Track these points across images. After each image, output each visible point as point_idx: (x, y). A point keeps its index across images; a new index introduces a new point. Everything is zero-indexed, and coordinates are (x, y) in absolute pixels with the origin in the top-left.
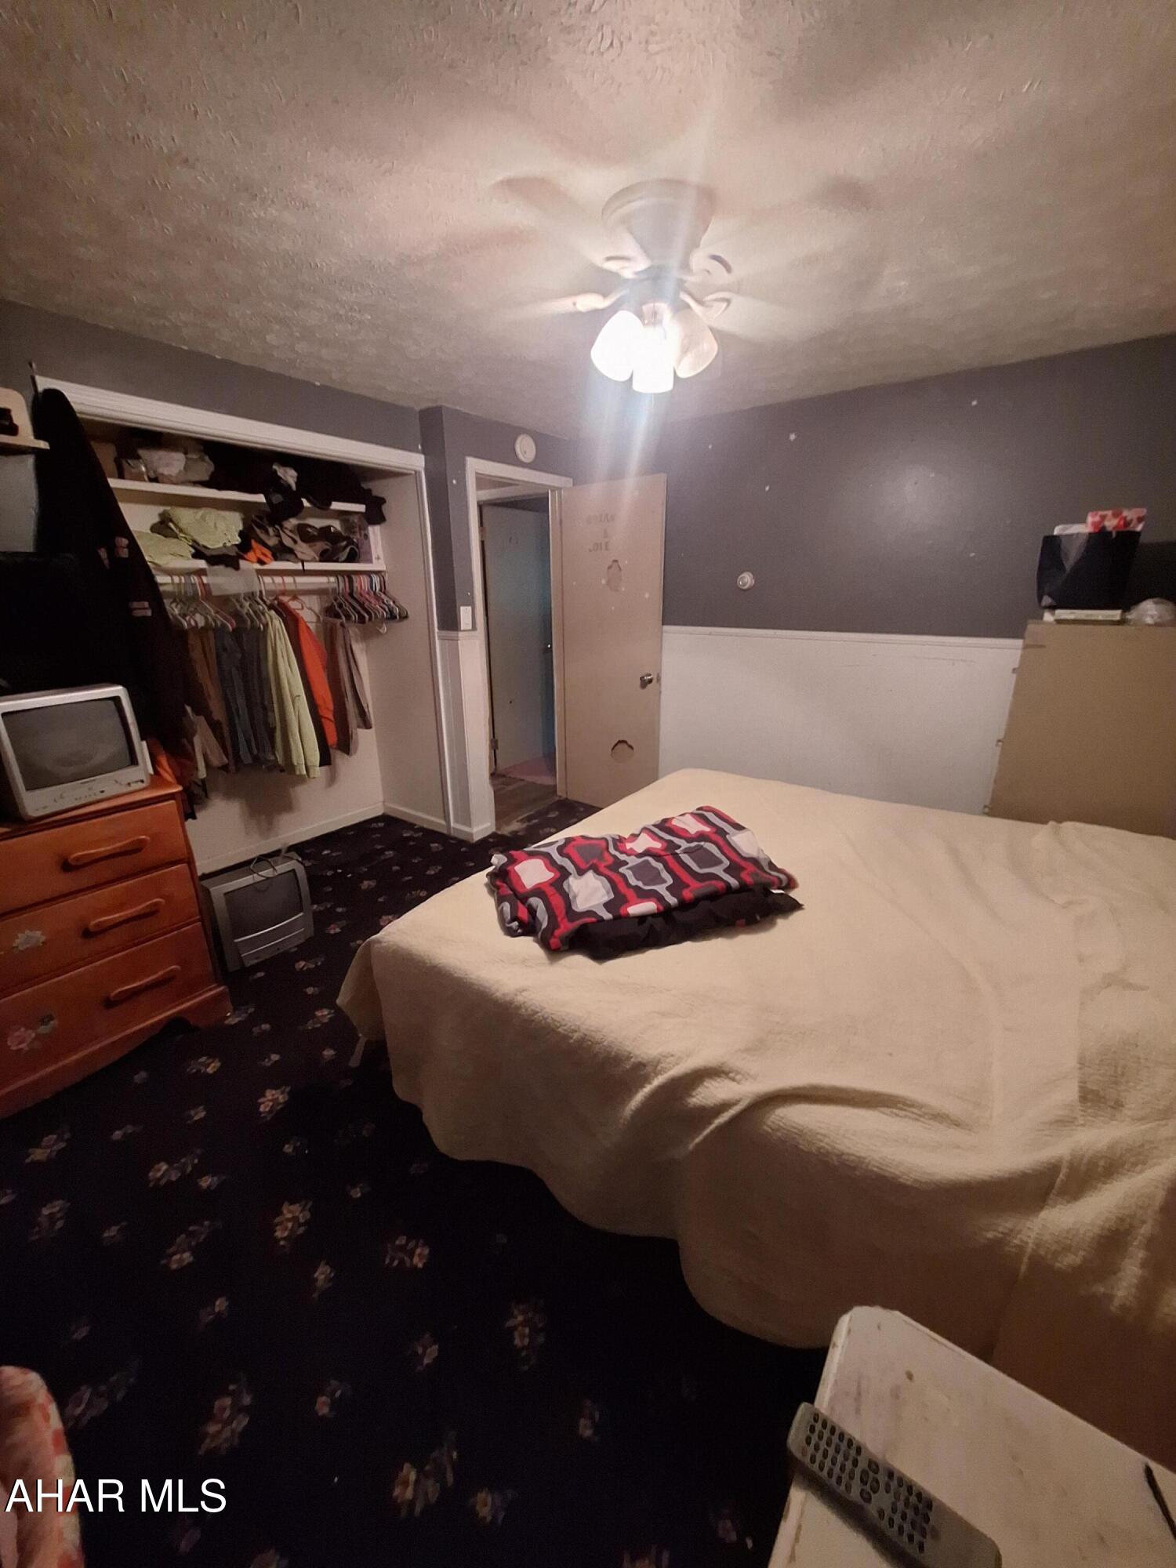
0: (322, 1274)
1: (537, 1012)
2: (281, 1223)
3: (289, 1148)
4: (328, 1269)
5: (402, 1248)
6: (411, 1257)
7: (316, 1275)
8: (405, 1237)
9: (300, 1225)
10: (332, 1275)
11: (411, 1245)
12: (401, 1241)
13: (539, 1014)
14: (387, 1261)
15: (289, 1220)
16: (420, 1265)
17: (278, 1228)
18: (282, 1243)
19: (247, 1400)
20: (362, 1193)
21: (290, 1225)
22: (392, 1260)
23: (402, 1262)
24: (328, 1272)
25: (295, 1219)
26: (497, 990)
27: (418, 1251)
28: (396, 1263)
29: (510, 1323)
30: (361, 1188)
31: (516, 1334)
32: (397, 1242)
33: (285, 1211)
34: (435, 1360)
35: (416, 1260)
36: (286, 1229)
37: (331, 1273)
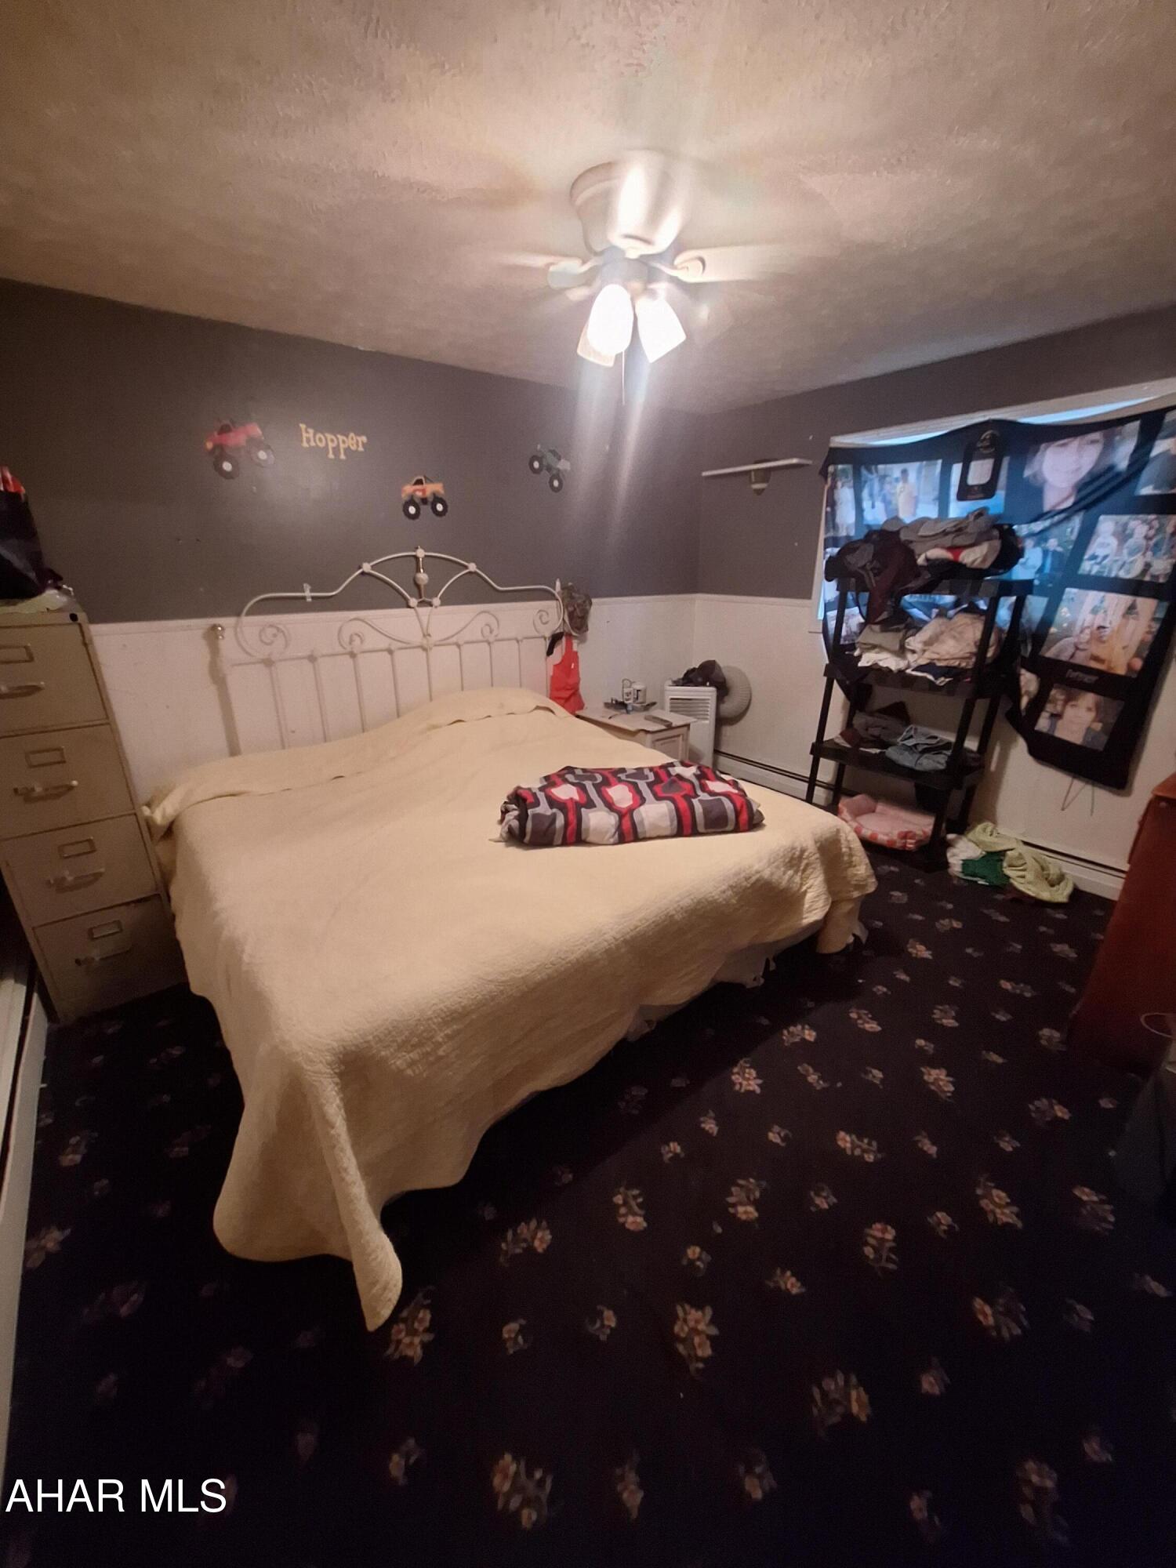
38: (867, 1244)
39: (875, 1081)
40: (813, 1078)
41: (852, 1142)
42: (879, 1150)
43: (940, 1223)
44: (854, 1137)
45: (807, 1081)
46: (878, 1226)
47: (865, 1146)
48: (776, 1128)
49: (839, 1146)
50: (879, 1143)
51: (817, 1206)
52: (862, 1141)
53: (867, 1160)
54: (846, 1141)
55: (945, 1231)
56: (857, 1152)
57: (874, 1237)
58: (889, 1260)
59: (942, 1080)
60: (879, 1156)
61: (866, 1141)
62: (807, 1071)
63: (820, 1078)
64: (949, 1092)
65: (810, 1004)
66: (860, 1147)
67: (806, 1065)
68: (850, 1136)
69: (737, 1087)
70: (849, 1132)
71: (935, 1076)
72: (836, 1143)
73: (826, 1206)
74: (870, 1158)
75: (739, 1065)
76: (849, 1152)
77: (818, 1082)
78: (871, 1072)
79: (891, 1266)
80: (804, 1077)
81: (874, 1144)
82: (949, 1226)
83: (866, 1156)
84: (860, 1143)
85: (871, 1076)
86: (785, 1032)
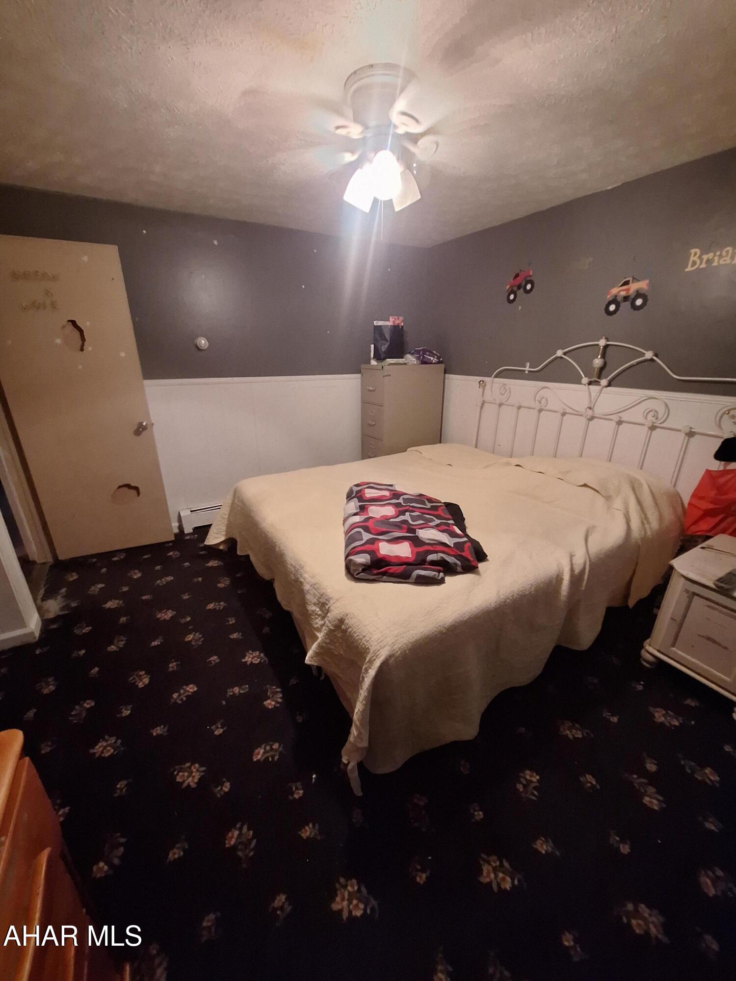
0: (543, 847)
1: (514, 595)
2: (499, 885)
3: (421, 877)
4: (539, 842)
5: (525, 786)
6: (531, 781)
7: (544, 852)
8: (518, 785)
9: (501, 865)
10: (543, 839)
11: (522, 780)
12: (520, 787)
13: (515, 595)
14: (534, 798)
15: (496, 876)
16: (538, 777)
17: (503, 887)
18: (516, 882)
19: (630, 907)
20: (480, 811)
21: (501, 875)
22: (534, 795)
23: (535, 788)
24: (541, 842)
25: (495, 870)
26: (490, 604)
27: (528, 777)
28: (536, 793)
29: (571, 737)
30: (475, 811)
31: (576, 736)
32: (521, 790)
33: (488, 880)
34: (593, 777)
35: (534, 780)
36: (503, 879)
37: (541, 840)
38: (146, 674)
39: (214, 726)
40: (236, 690)
41: (189, 691)
42: (175, 703)
43: (126, 710)
44: (190, 694)
45: (237, 686)
46: (147, 682)
47: (181, 697)
48: (218, 661)
49: (191, 684)
50: (178, 704)
51: (173, 662)
52: (186, 696)
53: (175, 694)
54: (191, 688)
55: (122, 709)
56: (182, 691)
57: (145, 678)
58: (134, 679)
59: (188, 777)
60: (173, 701)
61: (184, 699)
62: (243, 689)
63: (234, 694)
64: (177, 774)
65: (300, 719)
66: (184, 694)
67: (248, 690)
68: (191, 692)
69: (250, 652)
70: (195, 692)
71: (194, 774)
72: (193, 684)
73: (170, 665)
74: (175, 696)
75: (264, 657)
76: (184, 687)
77: (232, 692)
78: (222, 728)
79: (131, 678)
80: (240, 686)
81: (180, 702)
82: (122, 713)
83: (177, 694)
84: (185, 695)
85: (220, 726)
86: (279, 690)
